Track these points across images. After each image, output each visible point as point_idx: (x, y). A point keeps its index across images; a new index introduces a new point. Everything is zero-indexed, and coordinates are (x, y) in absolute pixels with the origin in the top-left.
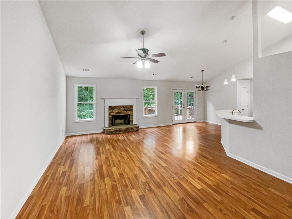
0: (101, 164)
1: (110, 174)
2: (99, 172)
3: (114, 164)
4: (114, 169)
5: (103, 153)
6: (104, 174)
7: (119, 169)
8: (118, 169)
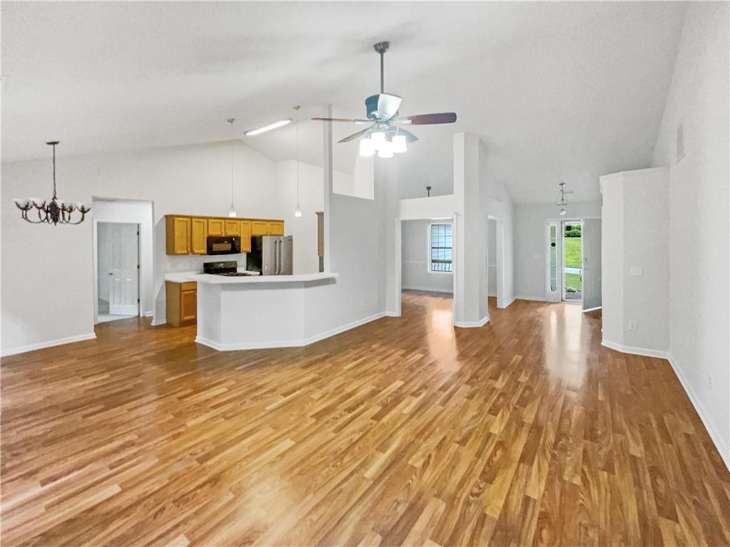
0: (522, 465)
1: (514, 425)
2: (538, 444)
3: (485, 443)
4: (497, 428)
5: (483, 519)
6: (530, 432)
7: (485, 422)
8: (487, 425)
